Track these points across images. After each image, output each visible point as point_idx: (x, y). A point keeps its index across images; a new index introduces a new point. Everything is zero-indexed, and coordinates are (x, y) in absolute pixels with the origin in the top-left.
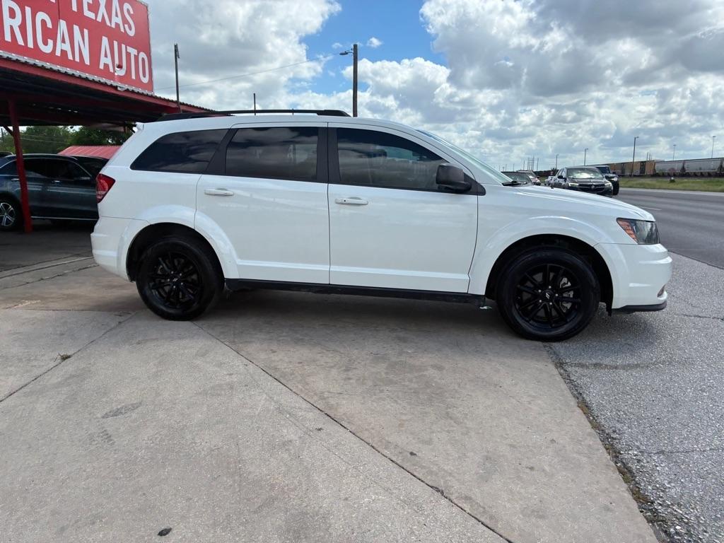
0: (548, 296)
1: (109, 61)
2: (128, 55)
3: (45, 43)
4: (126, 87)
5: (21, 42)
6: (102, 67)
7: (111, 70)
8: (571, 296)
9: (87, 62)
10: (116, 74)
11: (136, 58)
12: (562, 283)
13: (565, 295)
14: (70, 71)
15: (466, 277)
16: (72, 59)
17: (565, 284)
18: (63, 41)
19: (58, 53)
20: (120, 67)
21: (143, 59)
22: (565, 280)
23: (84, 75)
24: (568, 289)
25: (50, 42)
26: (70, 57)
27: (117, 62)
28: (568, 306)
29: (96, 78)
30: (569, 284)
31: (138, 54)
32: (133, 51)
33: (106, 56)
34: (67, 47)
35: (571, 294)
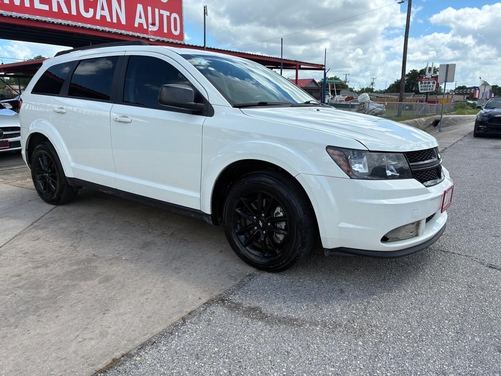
0: (261, 224)
1: (143, 21)
2: (161, 16)
3: (87, 11)
4: (159, 38)
5: (65, 11)
6: (136, 25)
7: (145, 27)
8: (283, 228)
9: (123, 22)
10: (150, 30)
11: (169, 18)
12: (276, 212)
13: (278, 225)
14: (107, 29)
15: (198, 195)
16: (110, 21)
17: (278, 213)
18: (103, 9)
19: (98, 17)
20: (153, 24)
21: (175, 19)
22: (278, 209)
23: (119, 31)
24: (280, 220)
25: (91, 11)
26: (109, 20)
27: (150, 21)
28: (281, 237)
29: (131, 33)
30: (281, 214)
31: (171, 14)
32: (165, 13)
33: (140, 17)
34: (106, 13)
35: (283, 225)
